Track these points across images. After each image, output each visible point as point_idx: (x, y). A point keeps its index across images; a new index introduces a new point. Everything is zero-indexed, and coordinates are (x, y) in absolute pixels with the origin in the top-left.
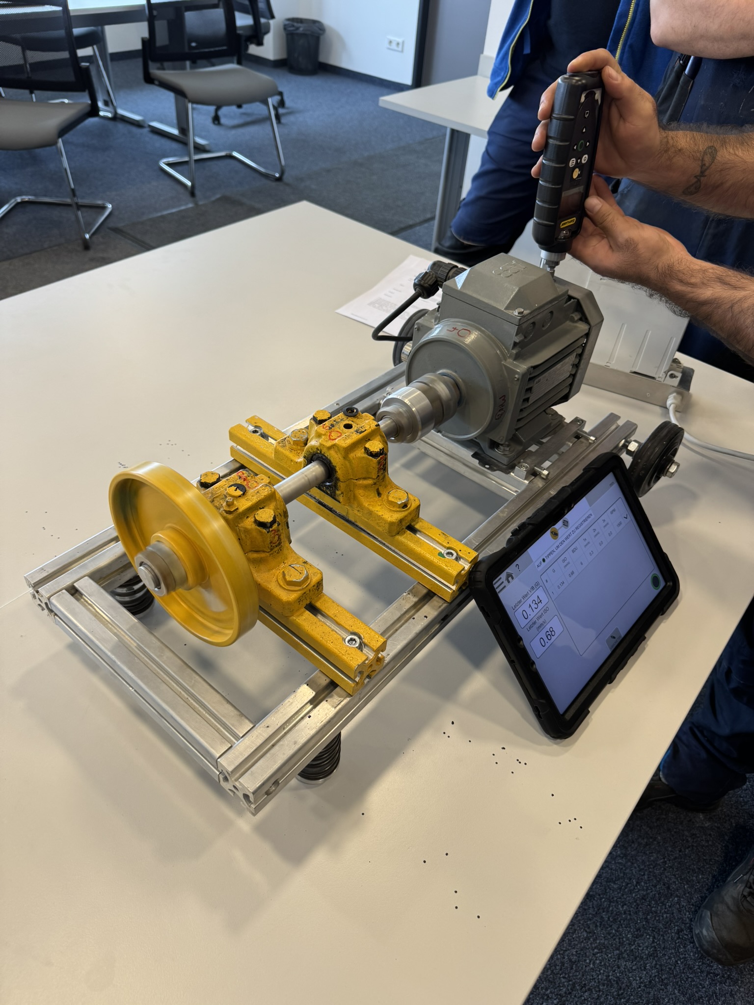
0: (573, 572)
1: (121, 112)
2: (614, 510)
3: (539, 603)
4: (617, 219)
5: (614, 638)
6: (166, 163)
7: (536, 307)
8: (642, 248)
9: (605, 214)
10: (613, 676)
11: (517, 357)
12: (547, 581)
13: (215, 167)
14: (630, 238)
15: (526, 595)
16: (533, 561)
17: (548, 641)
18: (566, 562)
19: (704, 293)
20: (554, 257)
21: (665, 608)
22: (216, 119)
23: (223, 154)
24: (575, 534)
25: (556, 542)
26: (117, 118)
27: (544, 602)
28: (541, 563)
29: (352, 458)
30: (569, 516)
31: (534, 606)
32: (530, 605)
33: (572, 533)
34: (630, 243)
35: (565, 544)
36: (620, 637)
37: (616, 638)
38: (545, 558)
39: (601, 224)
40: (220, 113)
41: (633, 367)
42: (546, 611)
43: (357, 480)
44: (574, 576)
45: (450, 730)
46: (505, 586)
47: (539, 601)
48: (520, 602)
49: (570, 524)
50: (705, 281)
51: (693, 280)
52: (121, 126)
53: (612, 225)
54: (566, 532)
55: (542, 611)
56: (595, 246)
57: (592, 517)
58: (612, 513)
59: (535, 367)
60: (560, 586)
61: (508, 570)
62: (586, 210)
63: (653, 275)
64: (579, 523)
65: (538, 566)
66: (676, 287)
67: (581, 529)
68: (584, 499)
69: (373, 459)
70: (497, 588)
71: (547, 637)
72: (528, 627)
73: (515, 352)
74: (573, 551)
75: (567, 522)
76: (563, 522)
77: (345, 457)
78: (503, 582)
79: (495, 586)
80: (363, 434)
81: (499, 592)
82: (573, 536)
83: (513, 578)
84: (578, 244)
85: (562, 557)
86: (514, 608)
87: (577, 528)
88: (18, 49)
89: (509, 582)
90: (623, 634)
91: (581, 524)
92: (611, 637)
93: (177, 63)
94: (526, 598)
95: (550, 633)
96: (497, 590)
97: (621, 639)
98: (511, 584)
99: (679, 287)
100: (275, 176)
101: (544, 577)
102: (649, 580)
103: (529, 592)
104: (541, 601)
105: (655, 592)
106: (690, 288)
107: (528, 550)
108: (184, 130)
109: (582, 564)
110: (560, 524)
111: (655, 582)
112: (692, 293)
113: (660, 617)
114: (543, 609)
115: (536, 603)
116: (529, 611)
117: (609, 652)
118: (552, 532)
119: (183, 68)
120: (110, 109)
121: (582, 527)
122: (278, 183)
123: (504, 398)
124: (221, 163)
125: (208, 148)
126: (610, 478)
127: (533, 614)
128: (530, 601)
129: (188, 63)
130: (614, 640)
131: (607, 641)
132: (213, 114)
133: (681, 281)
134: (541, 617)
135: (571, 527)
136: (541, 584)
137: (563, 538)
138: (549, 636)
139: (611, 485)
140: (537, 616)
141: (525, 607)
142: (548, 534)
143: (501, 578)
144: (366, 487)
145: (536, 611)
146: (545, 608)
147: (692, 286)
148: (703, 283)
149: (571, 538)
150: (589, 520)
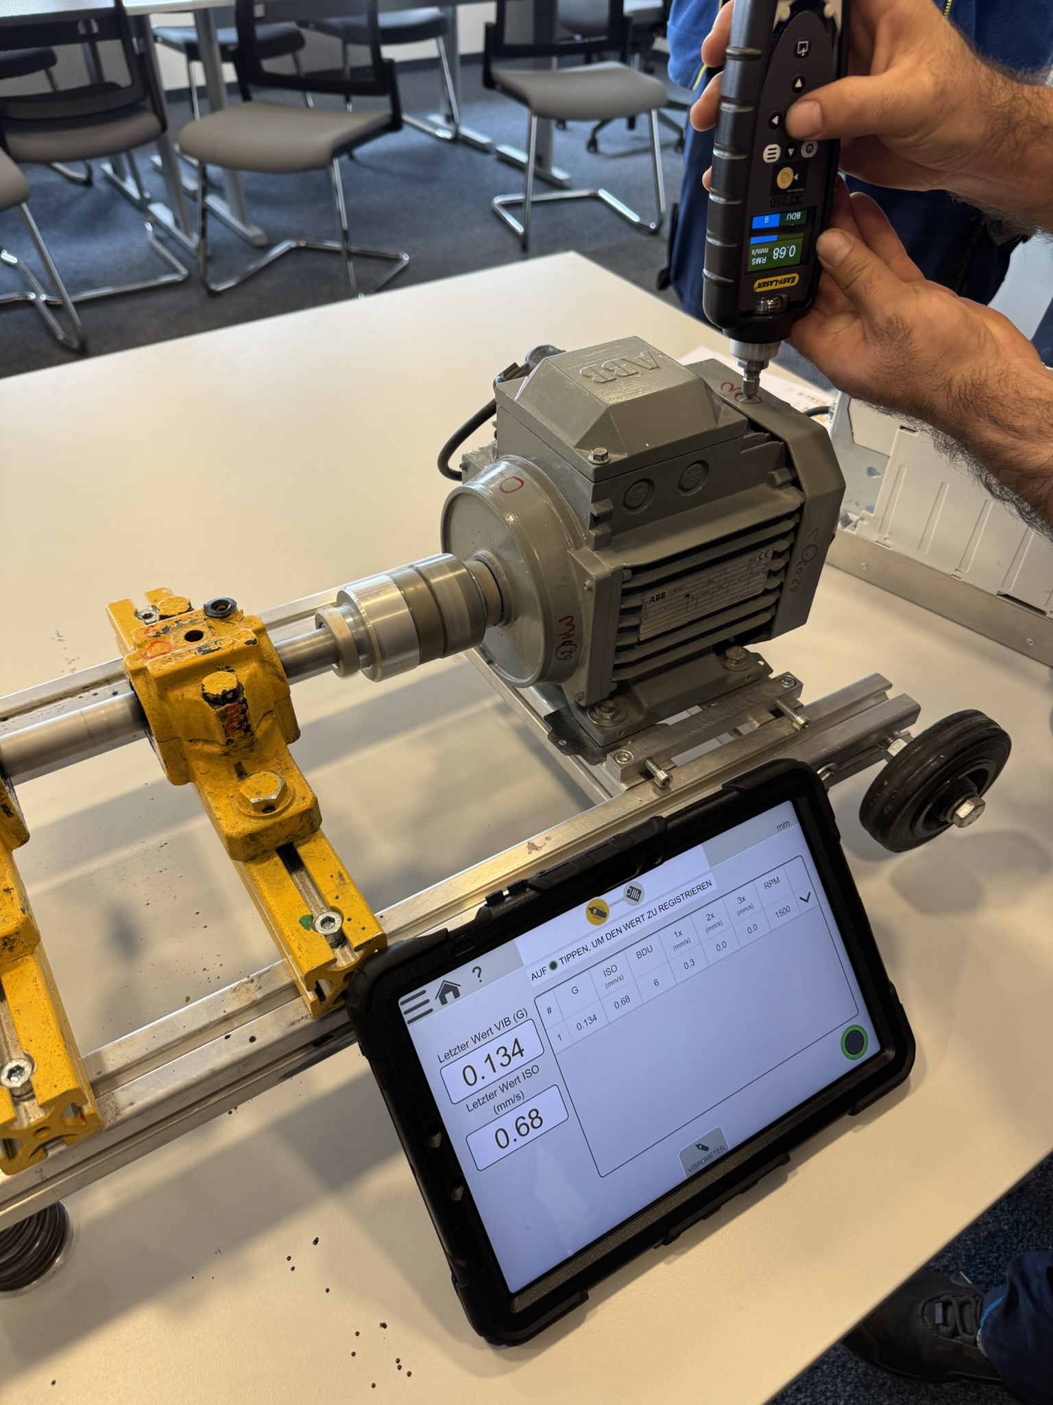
0: (627, 997)
1: (466, 131)
2: (776, 881)
3: (513, 1055)
4: (879, 277)
5: (705, 1148)
6: (503, 203)
7: (646, 449)
8: (920, 341)
9: (855, 267)
10: (673, 1231)
11: (601, 544)
12: (549, 1010)
13: (568, 211)
14: (897, 317)
15: (484, 1035)
16: (523, 965)
17: (518, 1136)
18: (614, 976)
19: (1037, 454)
20: (754, 351)
21: (860, 1103)
22: (593, 144)
23: (584, 193)
24: (654, 919)
25: (596, 931)
26: (459, 140)
27: (528, 1055)
28: (543, 971)
29: (173, 700)
30: (644, 881)
31: (498, 1059)
32: (489, 1057)
33: (646, 917)
34: (897, 327)
35: (620, 937)
36: (722, 1148)
37: (711, 1150)
38: (559, 963)
39: (848, 288)
40: (600, 135)
41: (1002, 585)
42: (529, 1074)
43: (191, 741)
44: (625, 1008)
45: (305, 1256)
46: (431, 1011)
47: (517, 1050)
48: (463, 1047)
49: (646, 897)
50: (1045, 427)
51: (1019, 422)
52: (460, 151)
53: (866, 288)
54: (632, 912)
55: (519, 1073)
56: (837, 333)
57: (710, 889)
58: (767, 885)
59: (636, 570)
60: (583, 1024)
61: (452, 977)
62: (820, 258)
63: (941, 400)
64: (673, 896)
65: (534, 976)
66: (985, 434)
67: (671, 910)
68: (700, 846)
69: (210, 708)
70: (406, 1012)
71: (518, 1129)
72: (470, 1102)
73: (594, 534)
74: (639, 955)
75: (640, 892)
76: (629, 891)
77: (162, 696)
78: (427, 1001)
79: (403, 1008)
80: (211, 655)
81: (411, 1021)
82: (647, 922)
83: (457, 995)
84: (808, 329)
85: (608, 964)
86: (442, 1058)
87: (663, 907)
88: (337, 42)
89: (444, 1001)
90: (730, 1144)
91: (677, 900)
92: (698, 1146)
93: (541, 60)
94: (483, 1041)
95: (528, 1121)
96: (407, 1018)
97: (723, 1152)
98: (447, 1007)
99: (991, 434)
100: (649, 228)
101: (543, 1003)
102: (839, 1036)
103: (494, 1029)
104: (521, 1051)
105: (847, 1064)
106: (1010, 439)
107: (516, 940)
108: (541, 159)
109: (656, 983)
110: (619, 892)
111: (853, 1042)
112: (1014, 449)
113: (846, 1118)
114: (523, 1069)
115: (505, 1055)
116: (483, 1069)
117: (684, 1176)
118: (591, 910)
119: (548, 67)
120: (451, 127)
121: (677, 906)
122: (652, 238)
123: (570, 621)
124: (579, 206)
125: (567, 184)
126: (784, 812)
127: (491, 1077)
128: (491, 1048)
129: (555, 60)
130: (704, 1154)
131: (683, 1155)
132: (588, 137)
133: (995, 421)
134: (512, 1084)
135: (645, 905)
136: (532, 1013)
137: (620, 924)
138: (524, 1126)
139: (785, 825)
140: (504, 1081)
141: (476, 1058)
142: (581, 910)
143: (424, 992)
144: (209, 757)
145: (501, 1071)
146: (529, 1066)
147: (1017, 434)
148: (1040, 431)
149: (639, 926)
150: (701, 893)
